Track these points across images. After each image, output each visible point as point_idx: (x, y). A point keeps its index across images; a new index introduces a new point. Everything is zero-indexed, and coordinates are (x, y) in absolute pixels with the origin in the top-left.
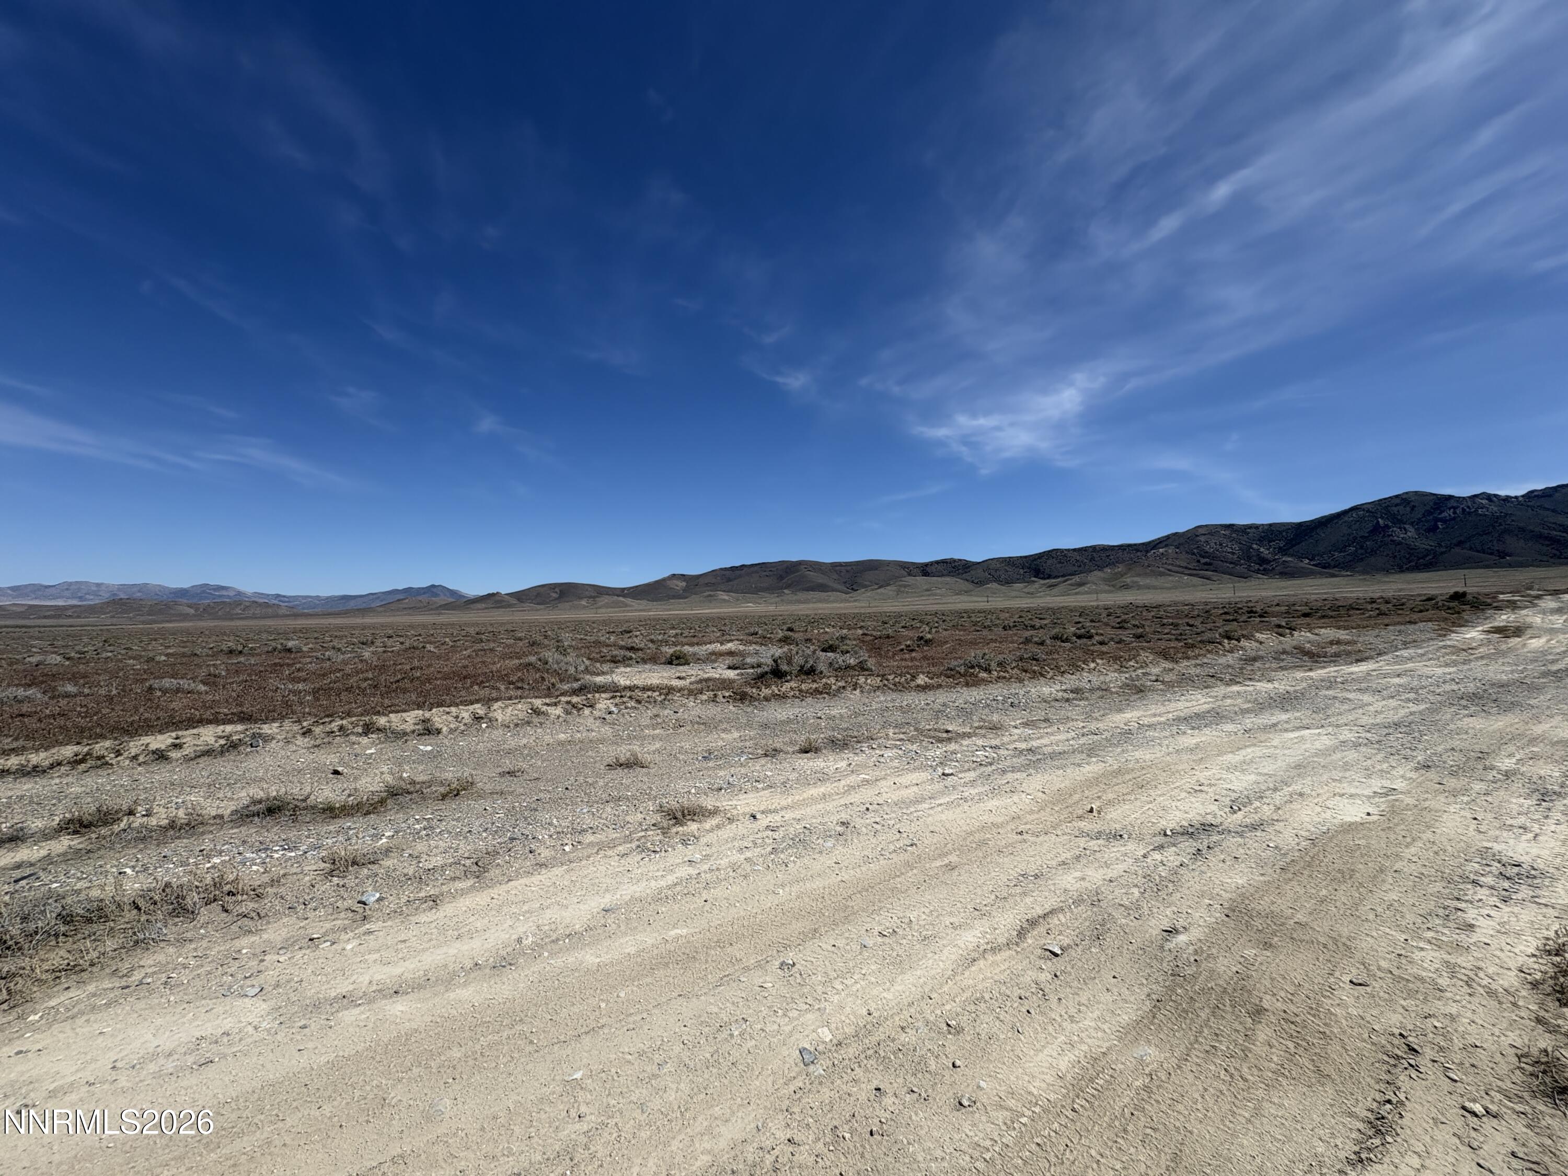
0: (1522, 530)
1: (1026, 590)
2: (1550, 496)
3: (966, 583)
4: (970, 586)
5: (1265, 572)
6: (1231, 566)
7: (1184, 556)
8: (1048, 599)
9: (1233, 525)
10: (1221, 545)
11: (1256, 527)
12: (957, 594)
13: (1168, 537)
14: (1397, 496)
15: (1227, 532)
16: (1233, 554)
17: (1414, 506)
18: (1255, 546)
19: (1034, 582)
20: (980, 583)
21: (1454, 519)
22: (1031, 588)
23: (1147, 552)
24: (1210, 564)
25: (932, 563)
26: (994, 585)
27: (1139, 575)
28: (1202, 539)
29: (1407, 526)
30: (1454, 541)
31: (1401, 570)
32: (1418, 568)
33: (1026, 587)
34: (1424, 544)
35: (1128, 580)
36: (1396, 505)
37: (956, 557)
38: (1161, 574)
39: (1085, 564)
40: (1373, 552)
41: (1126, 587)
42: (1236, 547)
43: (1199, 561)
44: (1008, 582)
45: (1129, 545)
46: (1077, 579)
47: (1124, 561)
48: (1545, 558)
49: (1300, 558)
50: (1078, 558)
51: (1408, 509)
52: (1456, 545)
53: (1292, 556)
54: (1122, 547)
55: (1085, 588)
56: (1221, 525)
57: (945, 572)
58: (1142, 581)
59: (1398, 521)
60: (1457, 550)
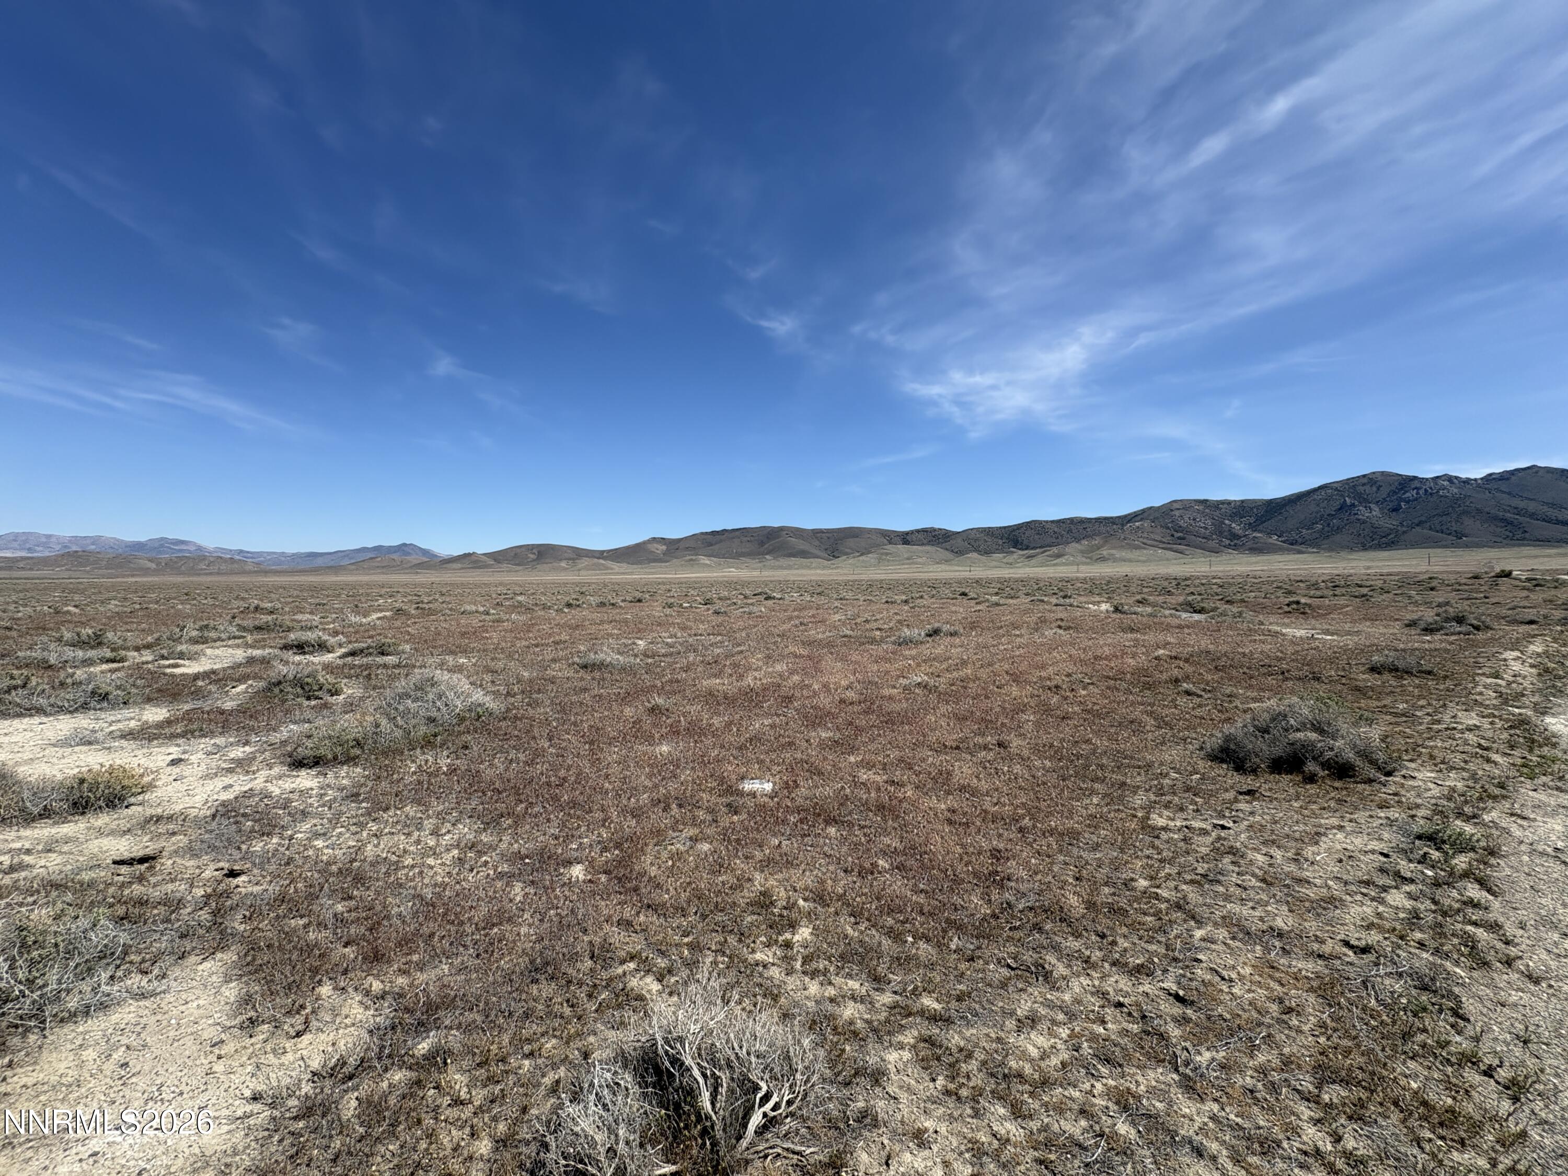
0: (1479, 511)
1: (1005, 560)
2: (1508, 479)
3: (946, 552)
4: (949, 555)
5: (1235, 547)
6: (1204, 540)
7: (1159, 530)
8: (1028, 570)
9: (1207, 500)
10: (1194, 519)
11: (1229, 503)
12: (938, 563)
13: (1143, 511)
14: (1364, 476)
15: (1201, 508)
16: (1206, 528)
17: (1381, 486)
18: (1227, 522)
19: (1013, 552)
20: (960, 553)
21: (1416, 499)
22: (1010, 559)
23: (1123, 525)
24: (1184, 539)
25: (912, 532)
26: (974, 555)
27: (1114, 548)
28: (1177, 513)
29: (1372, 506)
30: (1416, 521)
31: (1365, 548)
32: (1380, 547)
33: (1005, 557)
34: (1388, 523)
35: (1105, 553)
36: (1364, 485)
37: (937, 526)
38: (1137, 548)
39: (1062, 536)
40: (1339, 529)
41: (1103, 559)
42: (1209, 522)
43: (1173, 536)
44: (987, 553)
45: (1106, 518)
46: (1055, 550)
47: (1099, 534)
48: (1499, 540)
49: (1269, 534)
50: (1056, 530)
51: (1374, 489)
52: (1417, 525)
53: (1260, 531)
54: (1099, 520)
55: (1063, 560)
56: (1195, 500)
57: (925, 542)
58: (1117, 554)
59: (1365, 501)
60: (1418, 529)
